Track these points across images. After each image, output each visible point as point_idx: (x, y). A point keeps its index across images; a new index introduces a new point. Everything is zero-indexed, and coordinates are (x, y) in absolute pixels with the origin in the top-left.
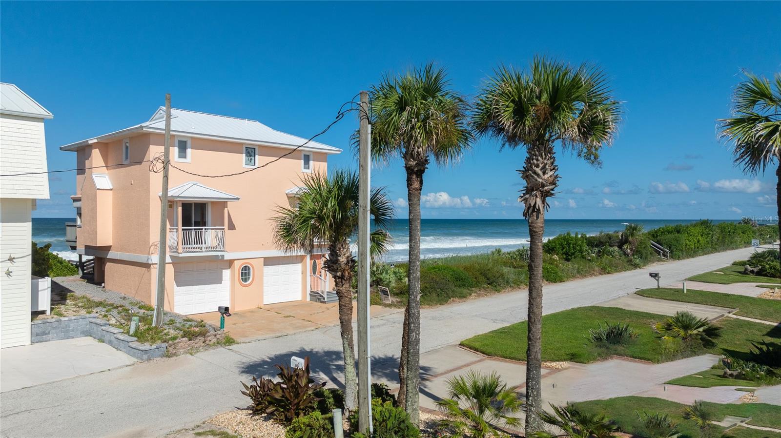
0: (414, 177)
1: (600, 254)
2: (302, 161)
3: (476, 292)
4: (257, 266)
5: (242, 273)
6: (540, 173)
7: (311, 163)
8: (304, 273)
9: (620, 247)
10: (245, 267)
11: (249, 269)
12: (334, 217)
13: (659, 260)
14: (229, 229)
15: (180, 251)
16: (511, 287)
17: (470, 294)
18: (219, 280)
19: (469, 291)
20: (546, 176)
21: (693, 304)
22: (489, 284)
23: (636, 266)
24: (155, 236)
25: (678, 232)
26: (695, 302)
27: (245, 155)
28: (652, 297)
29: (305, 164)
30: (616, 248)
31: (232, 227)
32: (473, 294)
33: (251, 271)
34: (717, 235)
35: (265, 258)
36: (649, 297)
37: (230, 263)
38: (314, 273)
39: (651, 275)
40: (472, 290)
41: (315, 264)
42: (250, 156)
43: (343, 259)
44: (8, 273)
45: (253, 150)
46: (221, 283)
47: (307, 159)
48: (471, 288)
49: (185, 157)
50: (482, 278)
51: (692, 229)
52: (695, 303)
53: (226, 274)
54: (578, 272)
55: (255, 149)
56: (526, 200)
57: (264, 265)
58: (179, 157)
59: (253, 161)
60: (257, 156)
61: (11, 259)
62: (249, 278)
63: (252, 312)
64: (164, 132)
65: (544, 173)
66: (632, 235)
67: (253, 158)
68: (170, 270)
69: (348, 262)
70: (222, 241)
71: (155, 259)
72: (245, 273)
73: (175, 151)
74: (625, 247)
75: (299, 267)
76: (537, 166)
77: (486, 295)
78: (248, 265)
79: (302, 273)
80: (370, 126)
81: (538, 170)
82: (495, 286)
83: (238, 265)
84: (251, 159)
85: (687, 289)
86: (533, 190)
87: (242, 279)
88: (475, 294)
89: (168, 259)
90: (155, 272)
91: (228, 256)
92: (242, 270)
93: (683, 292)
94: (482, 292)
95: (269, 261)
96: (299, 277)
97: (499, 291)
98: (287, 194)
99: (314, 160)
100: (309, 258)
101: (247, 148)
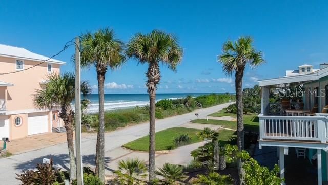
0: (101, 75)
1: (177, 107)
2: (47, 68)
3: (128, 124)
4: (24, 117)
5: (16, 121)
6: (154, 74)
7: (52, 68)
8: (49, 119)
9: (184, 104)
10: (18, 118)
11: (20, 119)
12: (63, 93)
13: (199, 109)
14: (8, 100)
16: (143, 121)
17: (126, 125)
18: (2, 125)
20: (156, 76)
22: (134, 121)
23: (190, 111)
25: (205, 98)
26: (211, 124)
27: (16, 64)
28: (195, 123)
29: (49, 69)
30: (183, 104)
31: (9, 98)
33: (21, 120)
34: (218, 98)
35: (28, 113)
37: (9, 116)
38: (54, 119)
39: (196, 114)
41: (54, 115)
42: (20, 64)
43: (68, 112)
45: (21, 62)
46: (4, 126)
47: (50, 67)
48: (126, 122)
50: (131, 118)
51: (210, 97)
53: (7, 122)
54: (169, 114)
56: (148, 85)
57: (28, 116)
60: (23, 65)
62: (20, 123)
63: (22, 139)
65: (155, 75)
66: (189, 99)
69: (70, 113)
70: (4, 106)
72: (18, 121)
74: (186, 104)
75: (46, 117)
76: (152, 72)
77: (133, 125)
80: (80, 53)
81: (153, 73)
82: (137, 121)
83: (13, 117)
84: (20, 66)
85: (208, 119)
86: (151, 81)
87: (16, 124)
91: (7, 113)
92: (16, 119)
94: (131, 124)
95: (30, 115)
96: (47, 122)
97: (138, 123)
98: (39, 83)
99: (53, 67)
100: (51, 112)
101: (17, 61)
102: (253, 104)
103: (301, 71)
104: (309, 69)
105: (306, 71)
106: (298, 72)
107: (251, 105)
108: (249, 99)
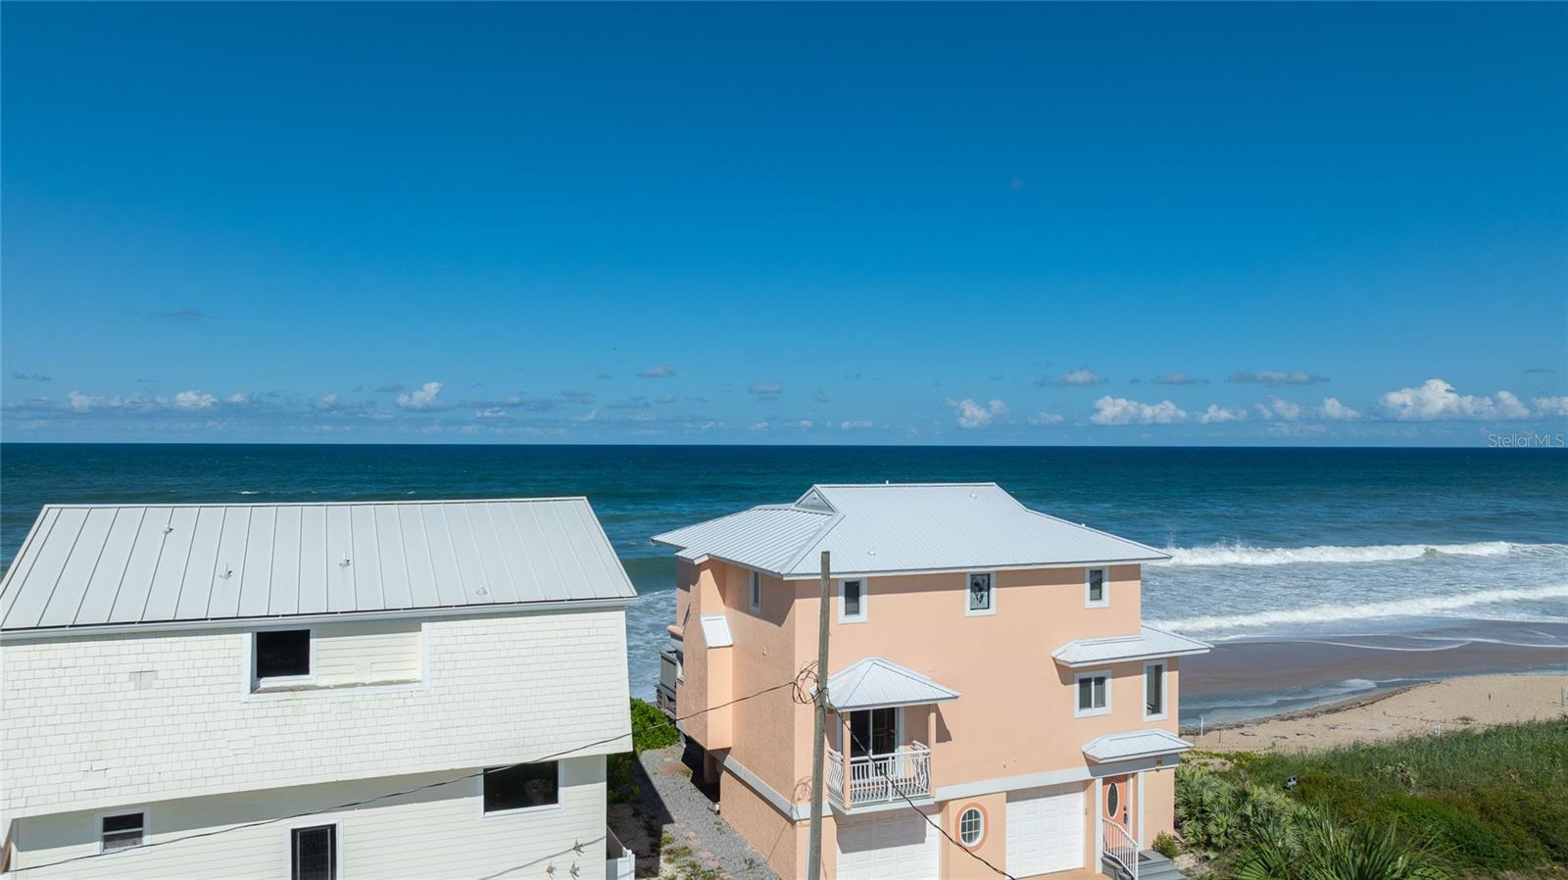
2: (1087, 585)
4: (992, 808)
5: (964, 825)
7: (1106, 586)
8: (1089, 812)
10: (970, 812)
11: (977, 815)
14: (938, 740)
15: (848, 803)
18: (919, 837)
24: (803, 768)
27: (969, 590)
29: (1092, 587)
31: (944, 735)
33: (982, 819)
35: (1008, 793)
37: (941, 806)
38: (1112, 810)
41: (1113, 794)
42: (981, 590)
44: (574, 872)
45: (986, 578)
46: (923, 842)
47: (1095, 579)
49: (857, 612)
53: (933, 825)
55: (989, 575)
57: (1008, 801)
58: (847, 613)
59: (985, 599)
60: (993, 590)
61: (577, 848)
62: (976, 834)
64: (819, 577)
67: (986, 593)
68: (829, 827)
70: (924, 767)
71: (803, 810)
72: (970, 824)
73: (839, 602)
75: (1080, 798)
78: (977, 809)
79: (1086, 813)
83: (955, 810)
84: (982, 596)
87: (964, 836)
89: (826, 810)
90: (804, 834)
91: (940, 794)
92: (964, 818)
95: (1013, 796)
96: (1080, 820)
98: (1054, 659)
99: (1111, 580)
100: (1099, 781)
101: (973, 576)
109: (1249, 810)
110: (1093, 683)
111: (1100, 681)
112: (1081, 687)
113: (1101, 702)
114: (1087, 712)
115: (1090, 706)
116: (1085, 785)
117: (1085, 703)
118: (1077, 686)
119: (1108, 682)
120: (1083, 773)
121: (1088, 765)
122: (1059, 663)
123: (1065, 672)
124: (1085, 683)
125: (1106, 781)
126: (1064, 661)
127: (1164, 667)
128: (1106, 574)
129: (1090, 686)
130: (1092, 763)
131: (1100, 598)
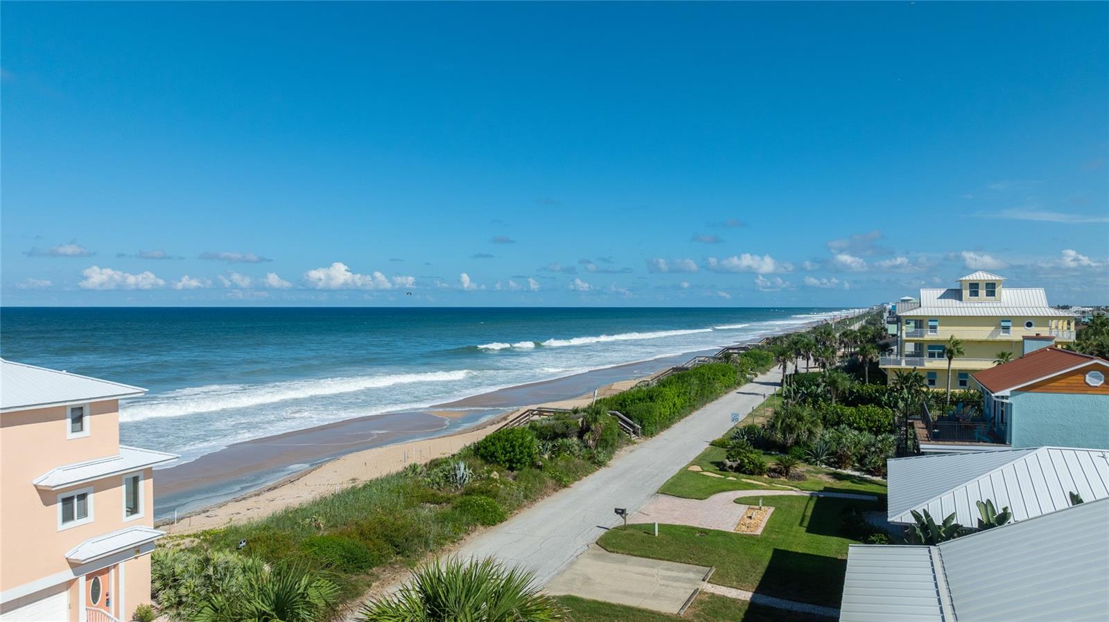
1: (556, 451)
2: (69, 421)
3: (378, 578)
7: (87, 419)
8: (73, 607)
9: (581, 435)
16: (431, 551)
17: (369, 586)
19: (368, 578)
21: (665, 562)
22: (398, 553)
23: (600, 464)
25: (651, 398)
26: (668, 558)
28: (617, 553)
29: (74, 422)
30: (575, 439)
32: (374, 584)
36: (614, 552)
38: (95, 598)
39: (617, 511)
40: (372, 575)
41: (96, 586)
47: (78, 415)
48: (371, 569)
50: (387, 548)
51: (667, 391)
52: (667, 560)
54: (526, 497)
66: (595, 420)
74: (586, 437)
75: (63, 596)
77: (393, 579)
79: (70, 608)
82: (408, 556)
85: (659, 525)
88: (377, 583)
93: (654, 535)
94: (387, 574)
96: (64, 615)
97: (412, 566)
98: (35, 486)
99: (91, 414)
100: (82, 579)
102: (811, 433)
103: (966, 293)
104: (991, 289)
105: (982, 292)
106: (956, 294)
107: (804, 437)
108: (800, 419)
109: (211, 571)
110: (76, 500)
111: (83, 497)
112: (63, 505)
113: (84, 513)
114: (70, 524)
115: (72, 518)
116: (69, 585)
117: (68, 516)
118: (59, 505)
119: (91, 497)
120: (68, 575)
121: (72, 568)
122: (39, 488)
123: (47, 495)
124: (67, 501)
125: (88, 578)
126: (46, 486)
127: (140, 478)
128: (86, 410)
129: (73, 503)
130: (75, 566)
131: (82, 430)
